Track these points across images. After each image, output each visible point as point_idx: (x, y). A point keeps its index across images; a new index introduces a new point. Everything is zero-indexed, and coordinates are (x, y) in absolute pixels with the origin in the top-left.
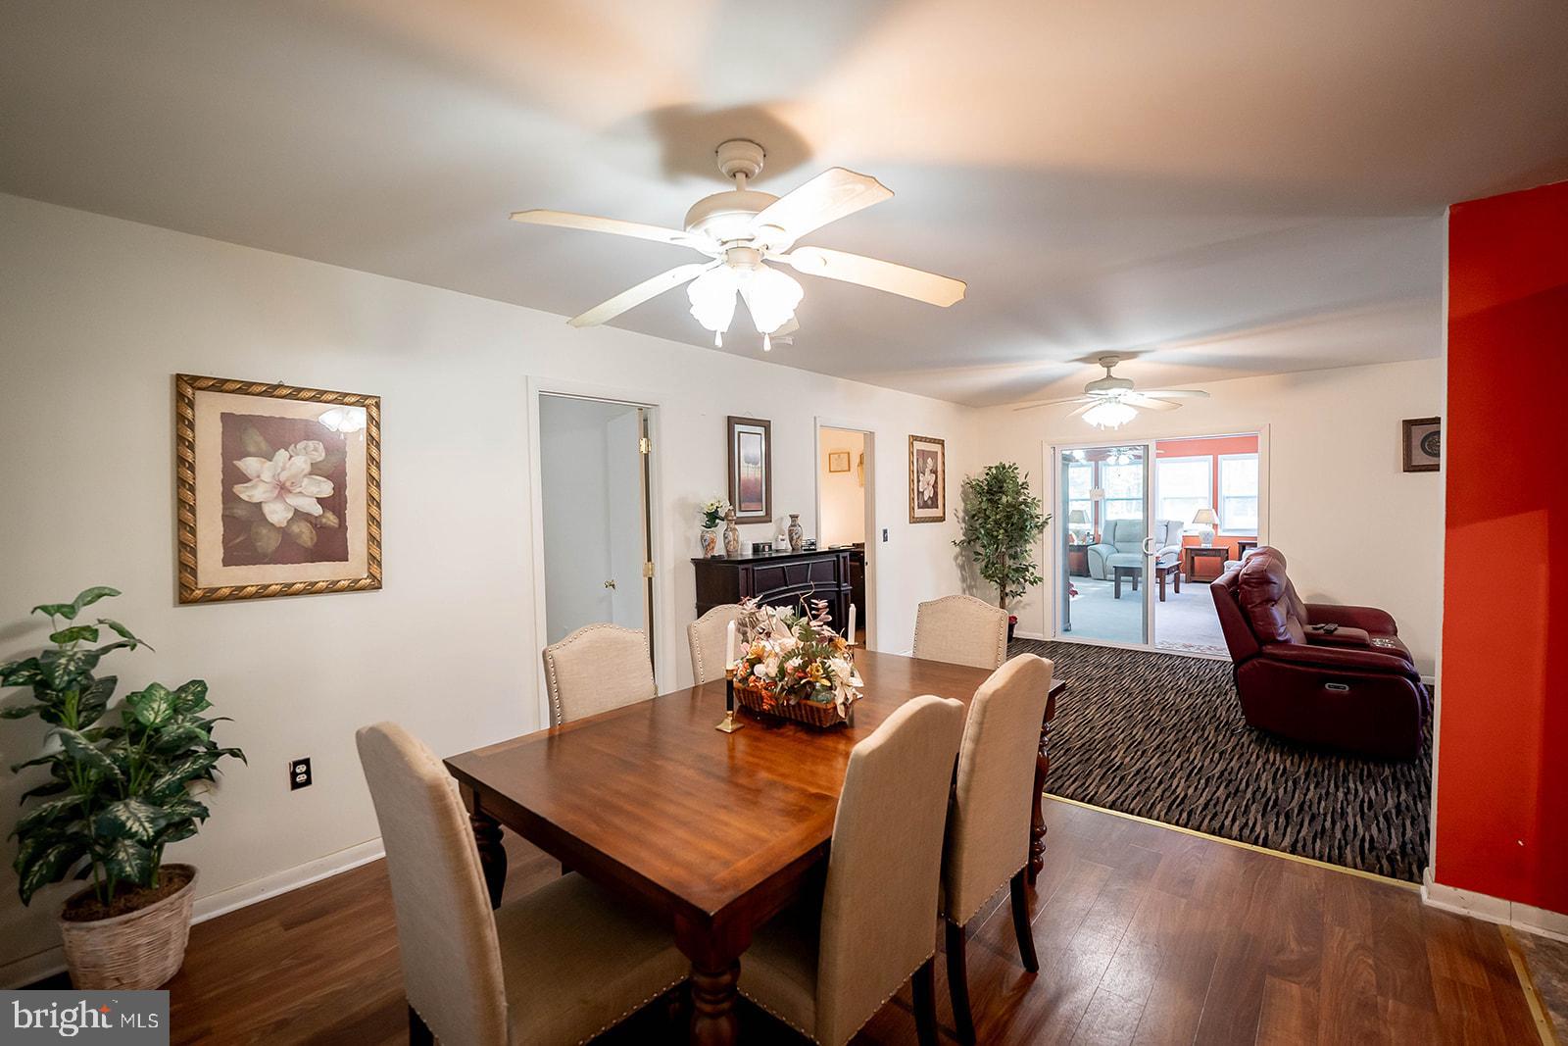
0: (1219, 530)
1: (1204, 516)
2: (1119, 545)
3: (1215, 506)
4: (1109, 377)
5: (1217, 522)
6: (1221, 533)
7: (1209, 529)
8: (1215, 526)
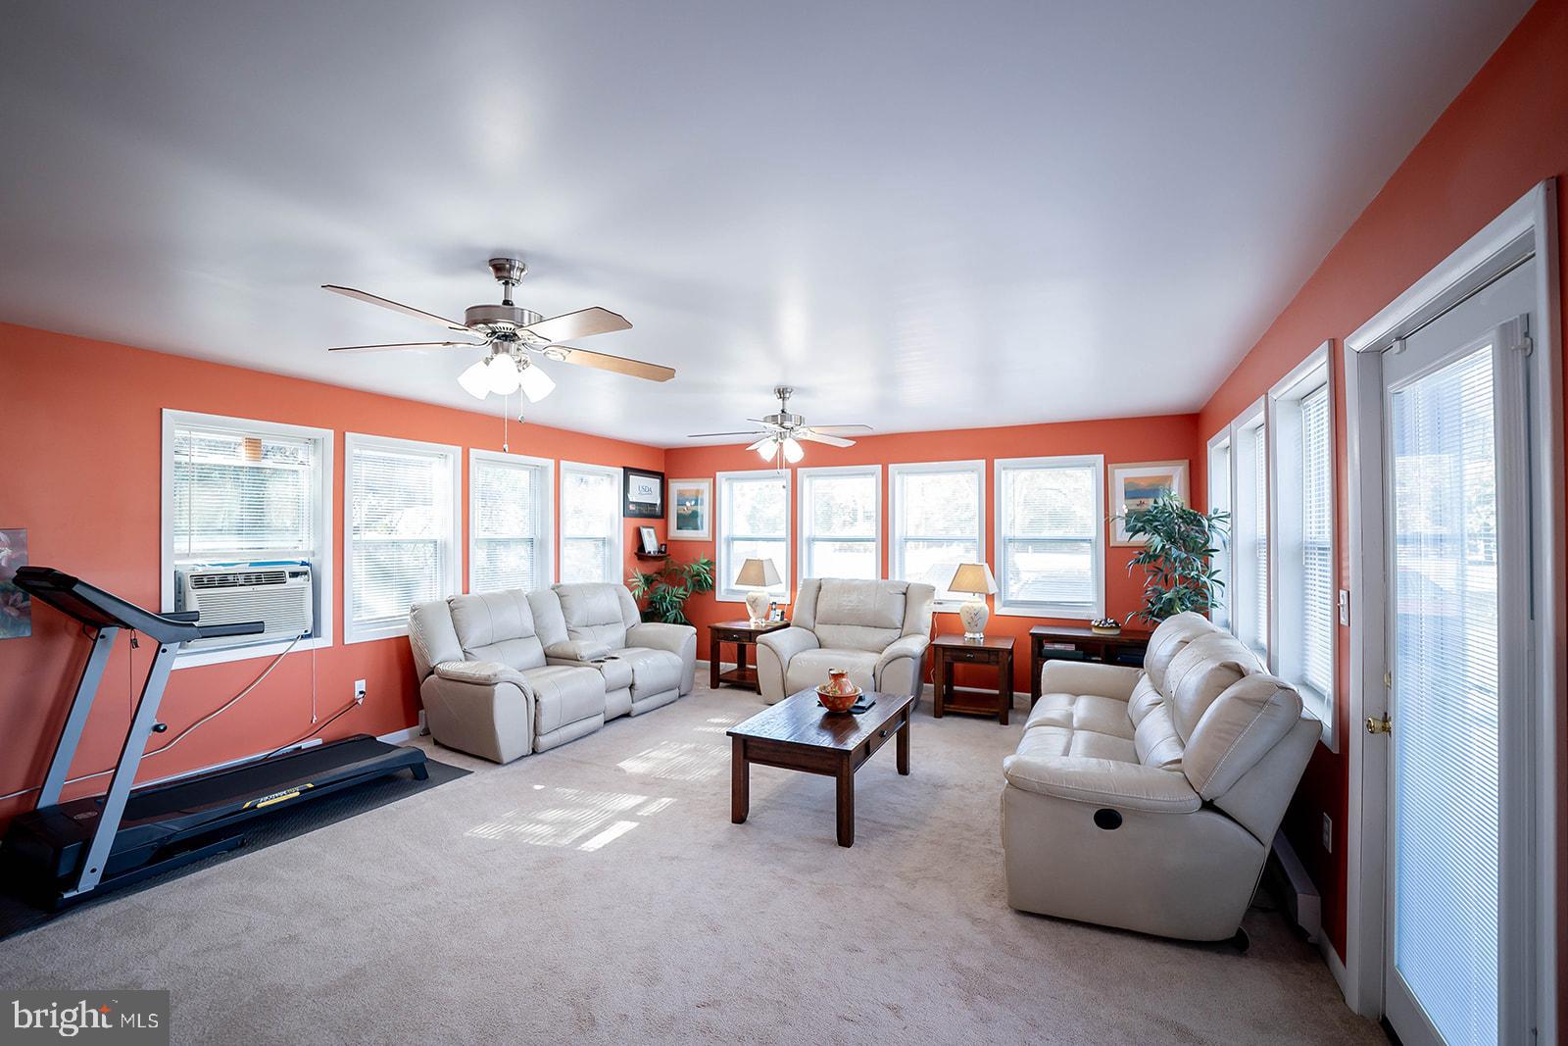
0: (997, 604)
1: (969, 578)
2: (823, 631)
3: (990, 558)
5: (993, 589)
6: (1000, 610)
7: (979, 603)
8: (990, 598)
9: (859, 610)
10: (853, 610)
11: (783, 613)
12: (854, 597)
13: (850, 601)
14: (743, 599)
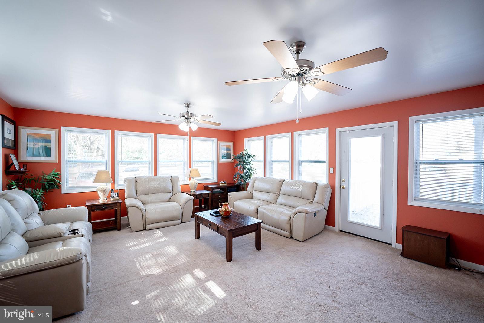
1: (195, 173)
9: (158, 188)
10: (156, 187)
11: (118, 194)
12: (155, 183)
13: (154, 185)
14: (95, 190)
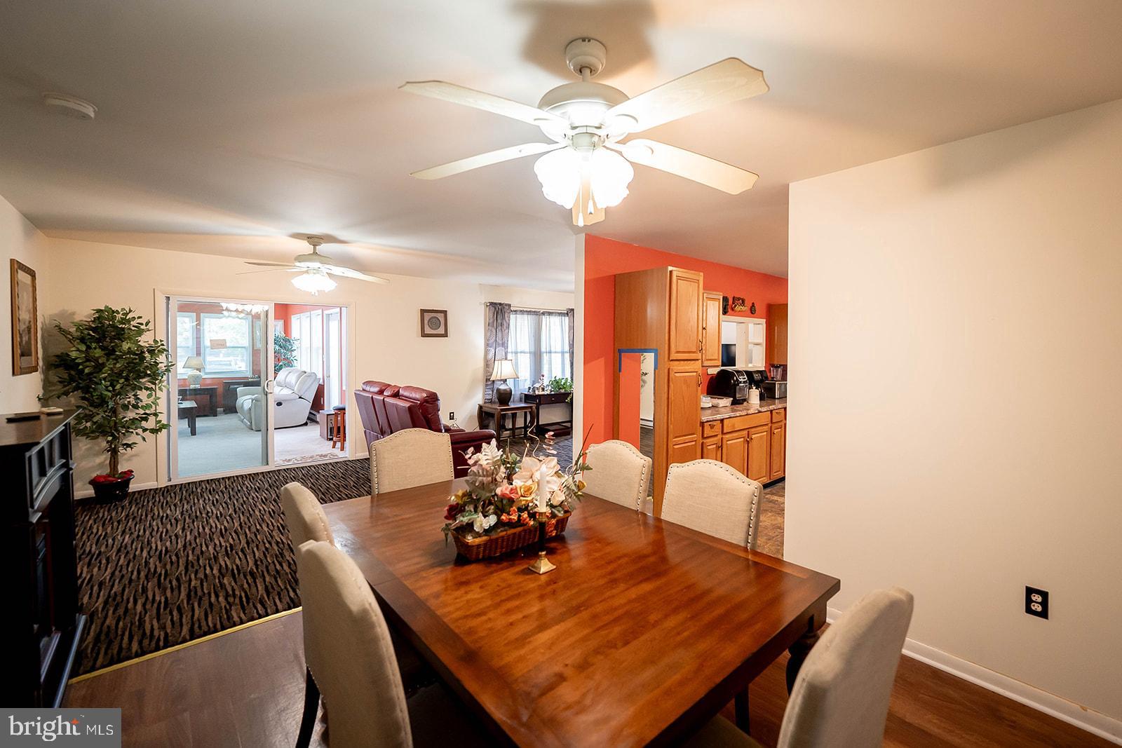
4: (315, 253)
